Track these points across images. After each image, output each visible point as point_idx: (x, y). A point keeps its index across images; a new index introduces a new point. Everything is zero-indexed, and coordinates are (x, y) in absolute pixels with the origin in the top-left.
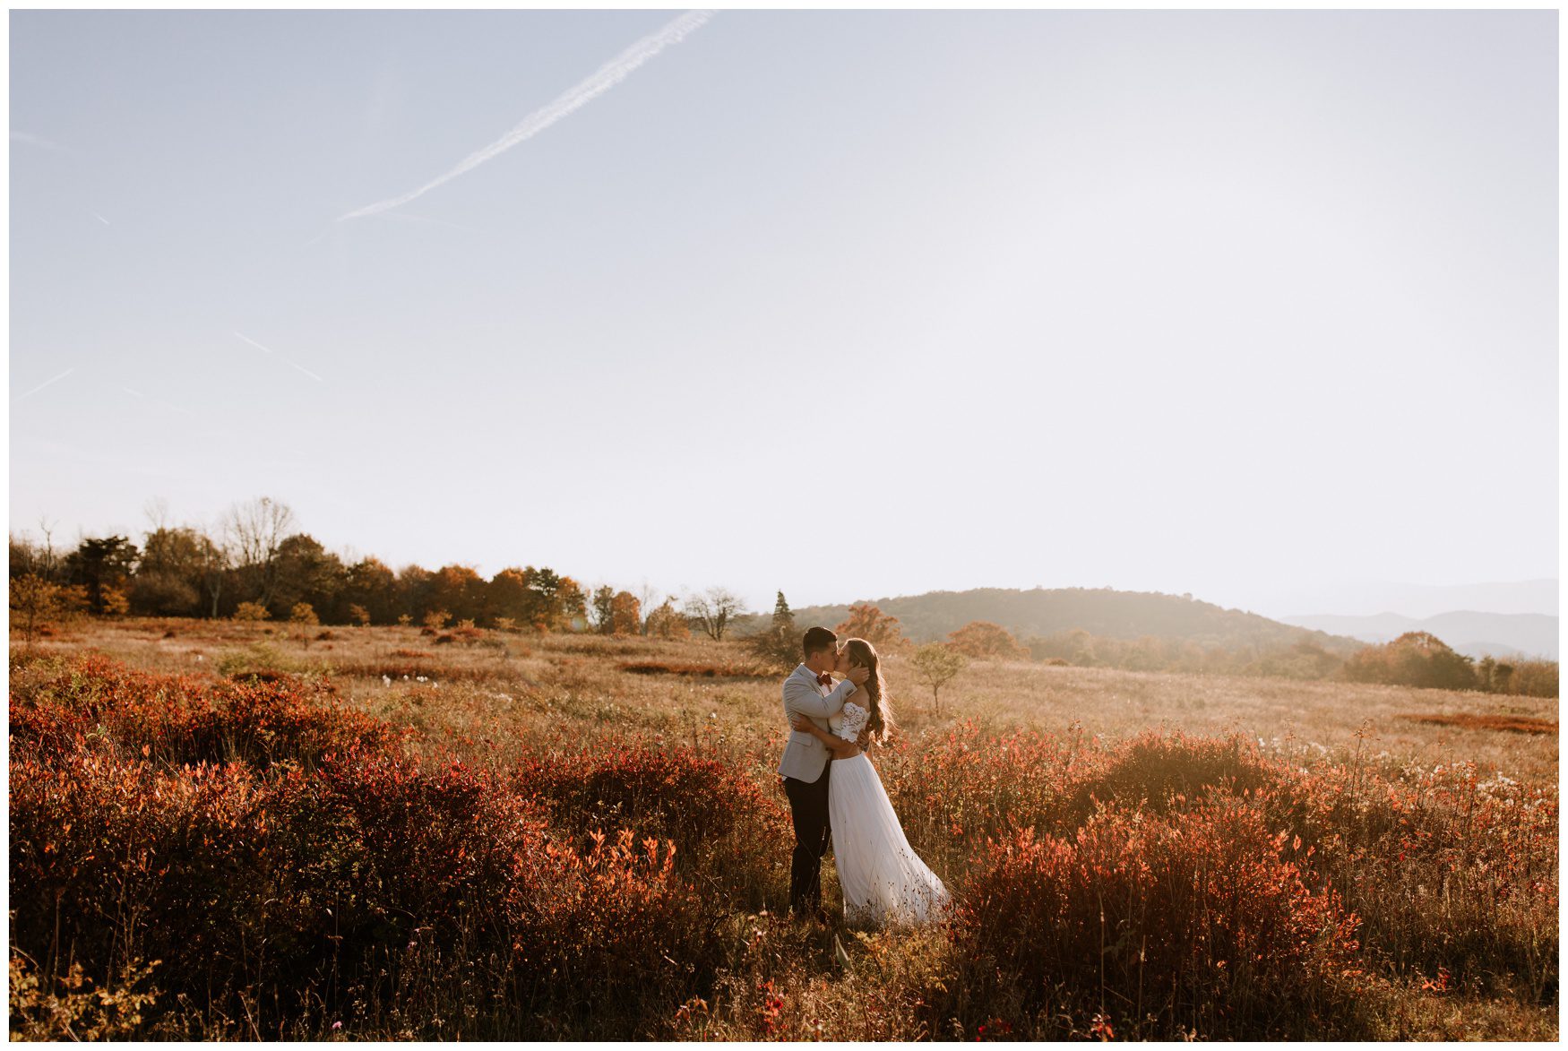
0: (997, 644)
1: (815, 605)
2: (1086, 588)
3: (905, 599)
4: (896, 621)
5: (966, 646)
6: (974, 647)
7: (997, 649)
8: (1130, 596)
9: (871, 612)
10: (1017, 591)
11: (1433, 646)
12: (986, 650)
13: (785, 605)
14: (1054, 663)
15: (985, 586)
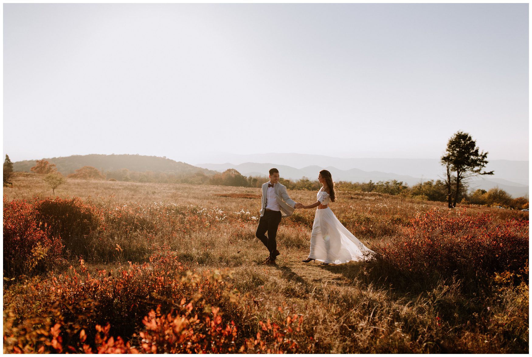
0: (94, 174)
1: (25, 160)
2: (130, 154)
3: (63, 158)
4: (55, 166)
5: (82, 175)
6: (85, 175)
7: (94, 176)
8: (145, 157)
9: (45, 162)
10: (105, 155)
11: (236, 173)
12: (90, 176)
13: (9, 160)
14: (111, 180)
15: (93, 153)
